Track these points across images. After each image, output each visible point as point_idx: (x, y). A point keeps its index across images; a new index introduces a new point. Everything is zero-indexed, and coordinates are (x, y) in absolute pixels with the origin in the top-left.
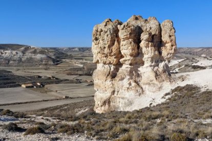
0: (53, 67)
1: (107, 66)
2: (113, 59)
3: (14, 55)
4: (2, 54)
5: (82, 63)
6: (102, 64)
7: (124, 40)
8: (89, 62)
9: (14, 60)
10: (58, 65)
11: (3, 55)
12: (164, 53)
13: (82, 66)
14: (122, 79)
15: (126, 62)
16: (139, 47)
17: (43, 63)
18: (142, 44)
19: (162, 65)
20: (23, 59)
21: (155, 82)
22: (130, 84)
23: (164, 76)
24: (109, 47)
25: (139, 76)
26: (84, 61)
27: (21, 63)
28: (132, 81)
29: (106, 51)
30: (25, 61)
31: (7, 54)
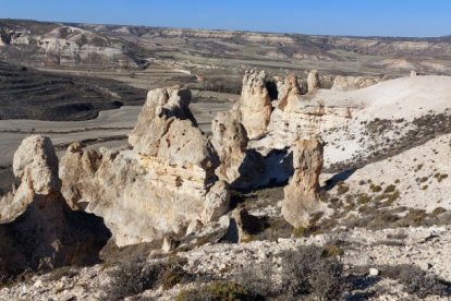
0: (138, 73)
3: (64, 48)
4: (41, 43)
5: (187, 68)
8: (199, 66)
9: (67, 57)
10: (147, 70)
11: (44, 46)
13: (188, 73)
17: (121, 64)
20: (82, 56)
26: (190, 65)
27: (81, 64)
30: (88, 59)
31: (50, 45)
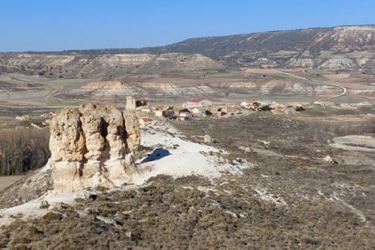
1: (72, 164)
2: (79, 156)
6: (66, 162)
7: (92, 133)
12: (131, 144)
14: (92, 176)
15: (94, 158)
16: (106, 140)
18: (109, 137)
19: (128, 157)
21: (125, 175)
22: (100, 180)
23: (132, 168)
24: (75, 142)
25: (106, 170)
28: (101, 177)
29: (72, 146)
